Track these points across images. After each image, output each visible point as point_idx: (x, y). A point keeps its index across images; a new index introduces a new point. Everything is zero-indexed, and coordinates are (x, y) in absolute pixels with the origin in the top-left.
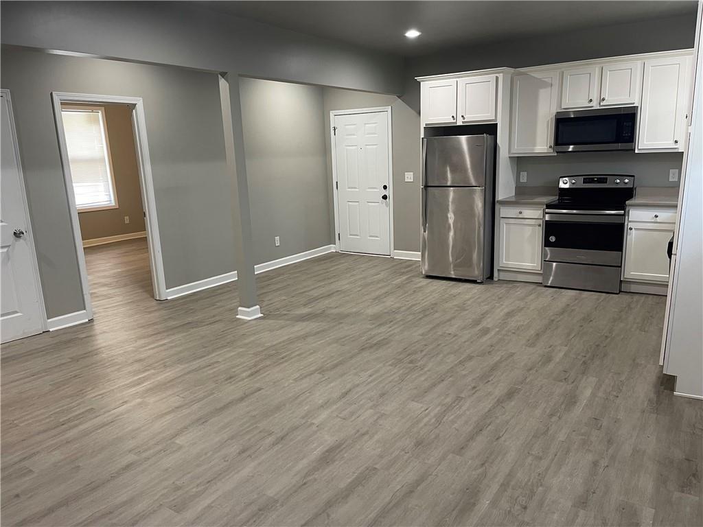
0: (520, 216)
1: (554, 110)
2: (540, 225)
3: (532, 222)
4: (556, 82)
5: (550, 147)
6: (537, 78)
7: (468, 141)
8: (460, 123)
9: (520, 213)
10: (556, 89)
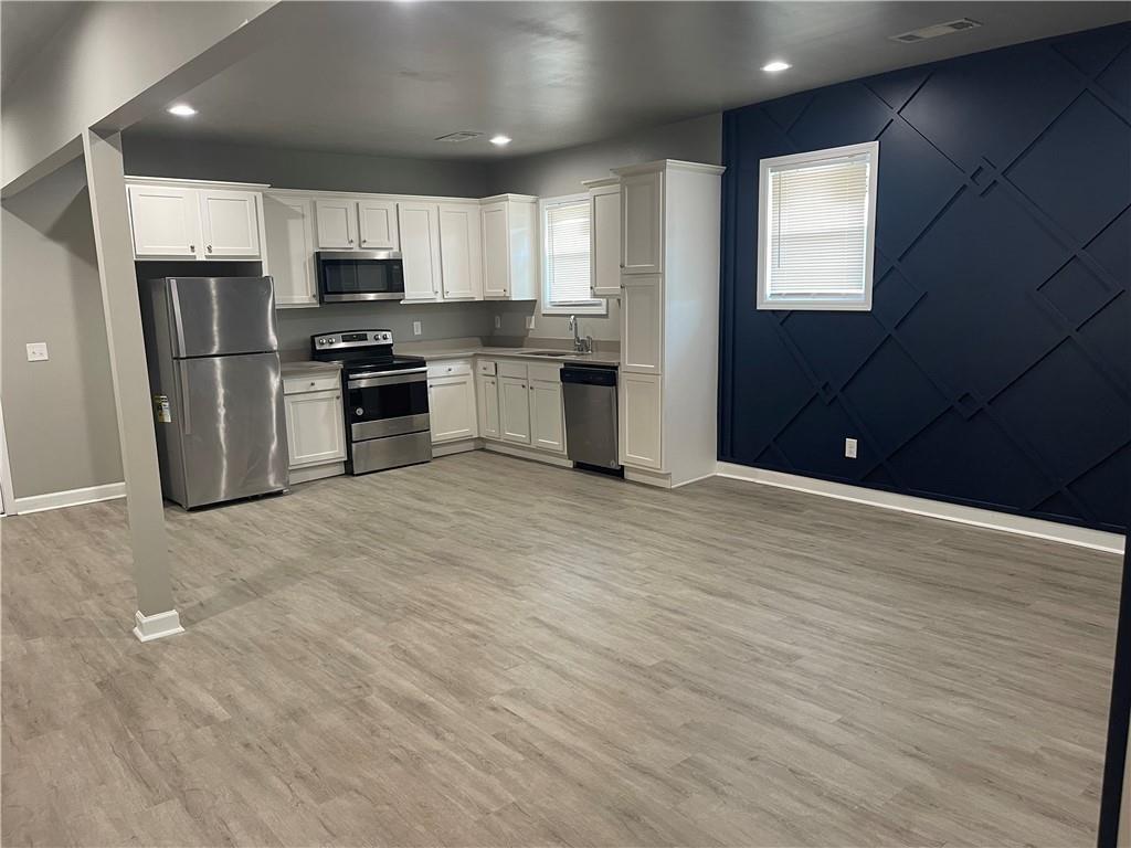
0: (312, 389)
1: (312, 250)
2: (338, 398)
3: (327, 395)
4: (308, 213)
5: (314, 296)
6: (284, 205)
7: (217, 283)
8: (201, 257)
9: (313, 384)
10: (309, 220)
